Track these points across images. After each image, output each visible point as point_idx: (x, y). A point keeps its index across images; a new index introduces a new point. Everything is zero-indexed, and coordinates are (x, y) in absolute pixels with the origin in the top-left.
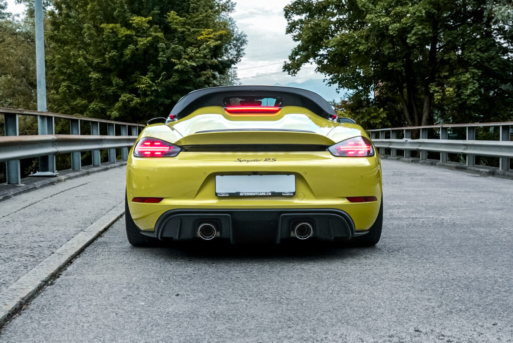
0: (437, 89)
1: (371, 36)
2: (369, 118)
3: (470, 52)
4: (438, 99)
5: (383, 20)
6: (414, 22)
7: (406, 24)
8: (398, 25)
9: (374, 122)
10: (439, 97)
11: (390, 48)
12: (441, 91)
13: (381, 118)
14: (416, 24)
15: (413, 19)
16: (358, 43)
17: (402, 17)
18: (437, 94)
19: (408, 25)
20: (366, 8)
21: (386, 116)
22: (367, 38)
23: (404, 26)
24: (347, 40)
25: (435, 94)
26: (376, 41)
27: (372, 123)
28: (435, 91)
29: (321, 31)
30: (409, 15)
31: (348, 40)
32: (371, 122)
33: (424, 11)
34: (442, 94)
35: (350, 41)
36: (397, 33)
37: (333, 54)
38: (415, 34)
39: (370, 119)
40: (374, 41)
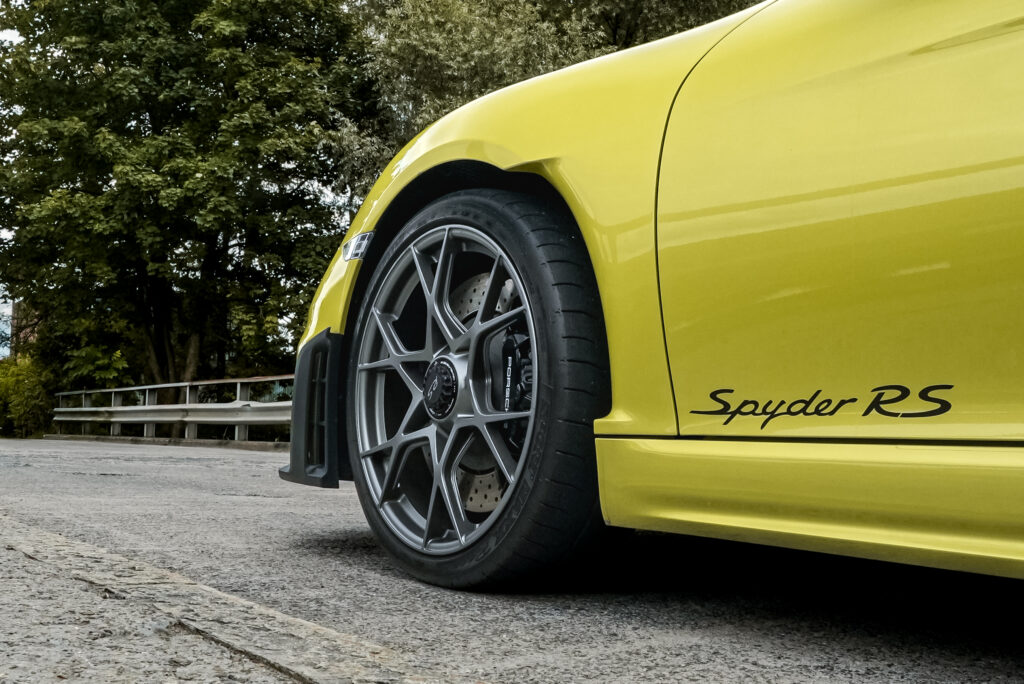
0: (246, 318)
1: (116, 207)
2: (91, 368)
3: (305, 256)
4: (249, 336)
5: (150, 178)
6: (210, 189)
7: (194, 191)
8: (179, 190)
9: (103, 376)
10: (252, 333)
11: (155, 235)
12: (254, 321)
13: (117, 370)
14: (213, 192)
15: (209, 184)
16: (91, 218)
17: (186, 177)
18: (247, 327)
19: (198, 192)
20: (113, 152)
21: (126, 366)
22: (107, 210)
23: (190, 194)
24: (69, 208)
25: (244, 327)
26: (126, 217)
27: (98, 378)
28: (243, 322)
29: (9, 188)
30: (199, 175)
31: (74, 210)
32: (97, 376)
33: (231, 171)
34: (255, 328)
35: (76, 211)
36: (175, 205)
37: (29, 236)
38: (213, 211)
39: (94, 371)
40: (123, 218)
